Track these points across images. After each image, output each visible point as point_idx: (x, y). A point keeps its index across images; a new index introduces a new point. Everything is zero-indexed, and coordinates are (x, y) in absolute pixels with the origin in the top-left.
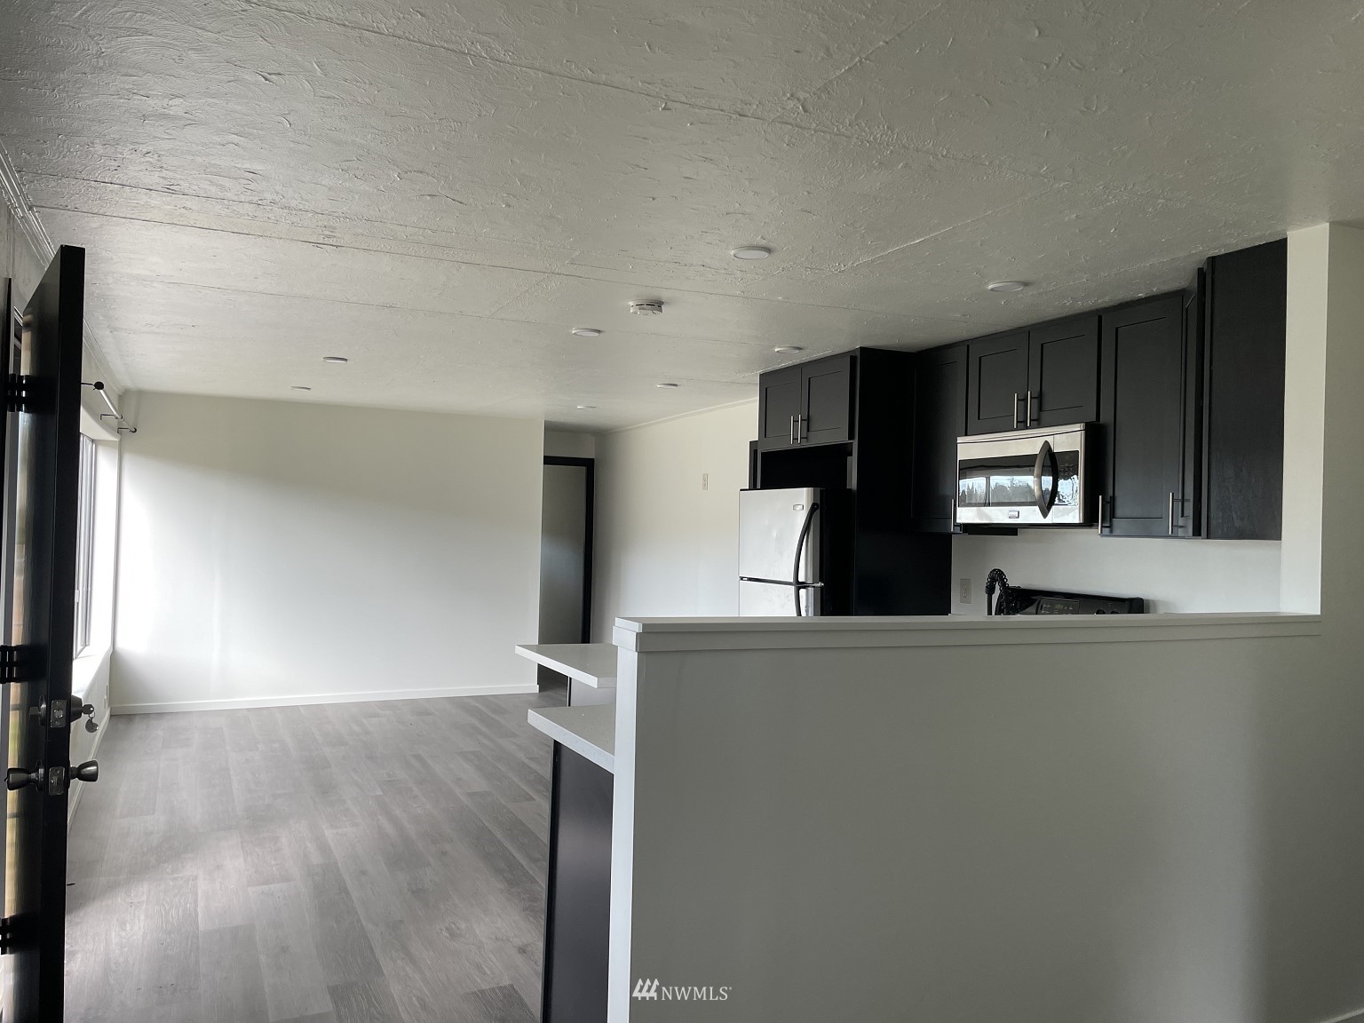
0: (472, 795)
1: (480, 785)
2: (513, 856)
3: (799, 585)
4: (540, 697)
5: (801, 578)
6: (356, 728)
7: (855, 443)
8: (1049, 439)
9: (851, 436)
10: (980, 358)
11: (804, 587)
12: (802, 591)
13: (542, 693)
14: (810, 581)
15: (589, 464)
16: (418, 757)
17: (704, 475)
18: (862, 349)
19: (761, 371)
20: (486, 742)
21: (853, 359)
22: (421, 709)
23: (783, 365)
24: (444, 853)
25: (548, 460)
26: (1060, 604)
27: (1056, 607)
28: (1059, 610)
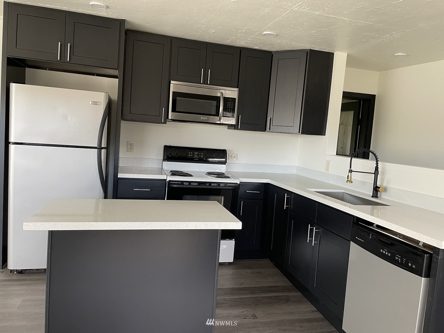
7: (121, 72)
8: (223, 92)
9: (118, 67)
10: (179, 47)
21: (120, 25)
26: (197, 152)
27: (195, 153)
28: (197, 154)
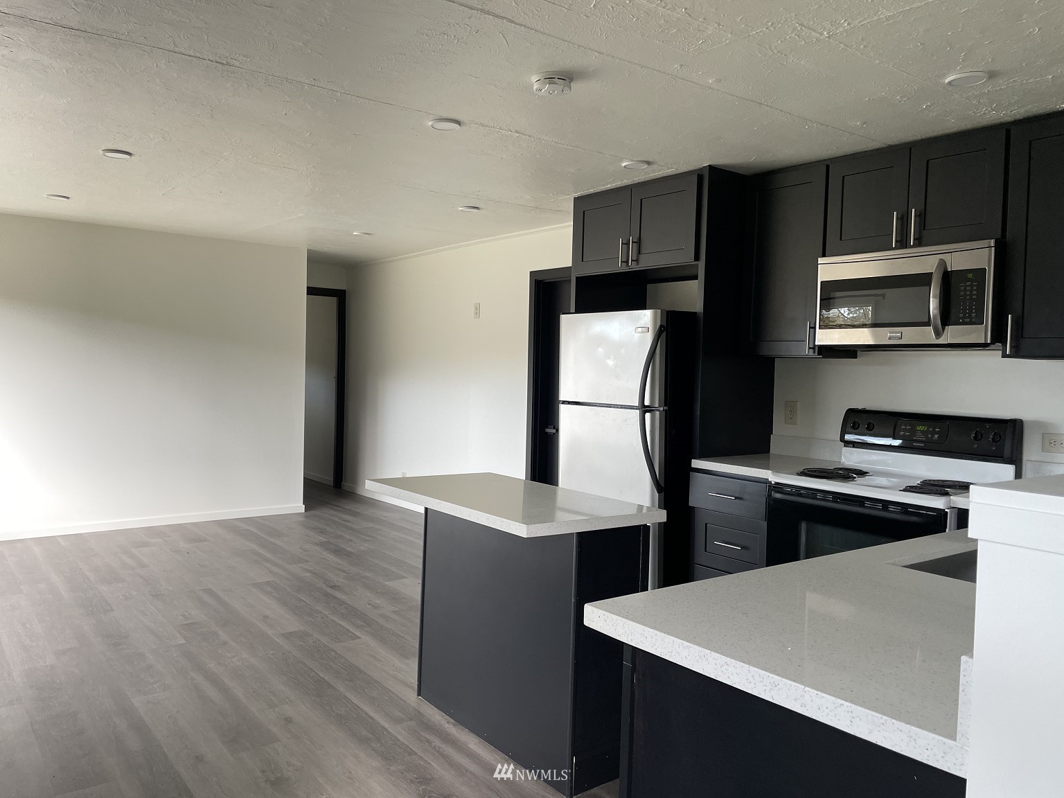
0: (288, 636)
1: (293, 624)
2: (372, 718)
3: (644, 409)
4: (307, 517)
5: (647, 403)
6: (129, 561)
7: (701, 265)
8: (946, 257)
9: (697, 258)
10: (843, 177)
11: (649, 411)
12: (648, 416)
13: (308, 513)
14: (657, 405)
15: (341, 296)
16: (209, 592)
17: (475, 304)
18: (711, 168)
19: (576, 195)
20: (276, 570)
21: (700, 178)
22: (193, 535)
23: (609, 186)
24: (288, 720)
25: (311, 291)
26: (922, 425)
27: (919, 428)
28: (922, 432)
